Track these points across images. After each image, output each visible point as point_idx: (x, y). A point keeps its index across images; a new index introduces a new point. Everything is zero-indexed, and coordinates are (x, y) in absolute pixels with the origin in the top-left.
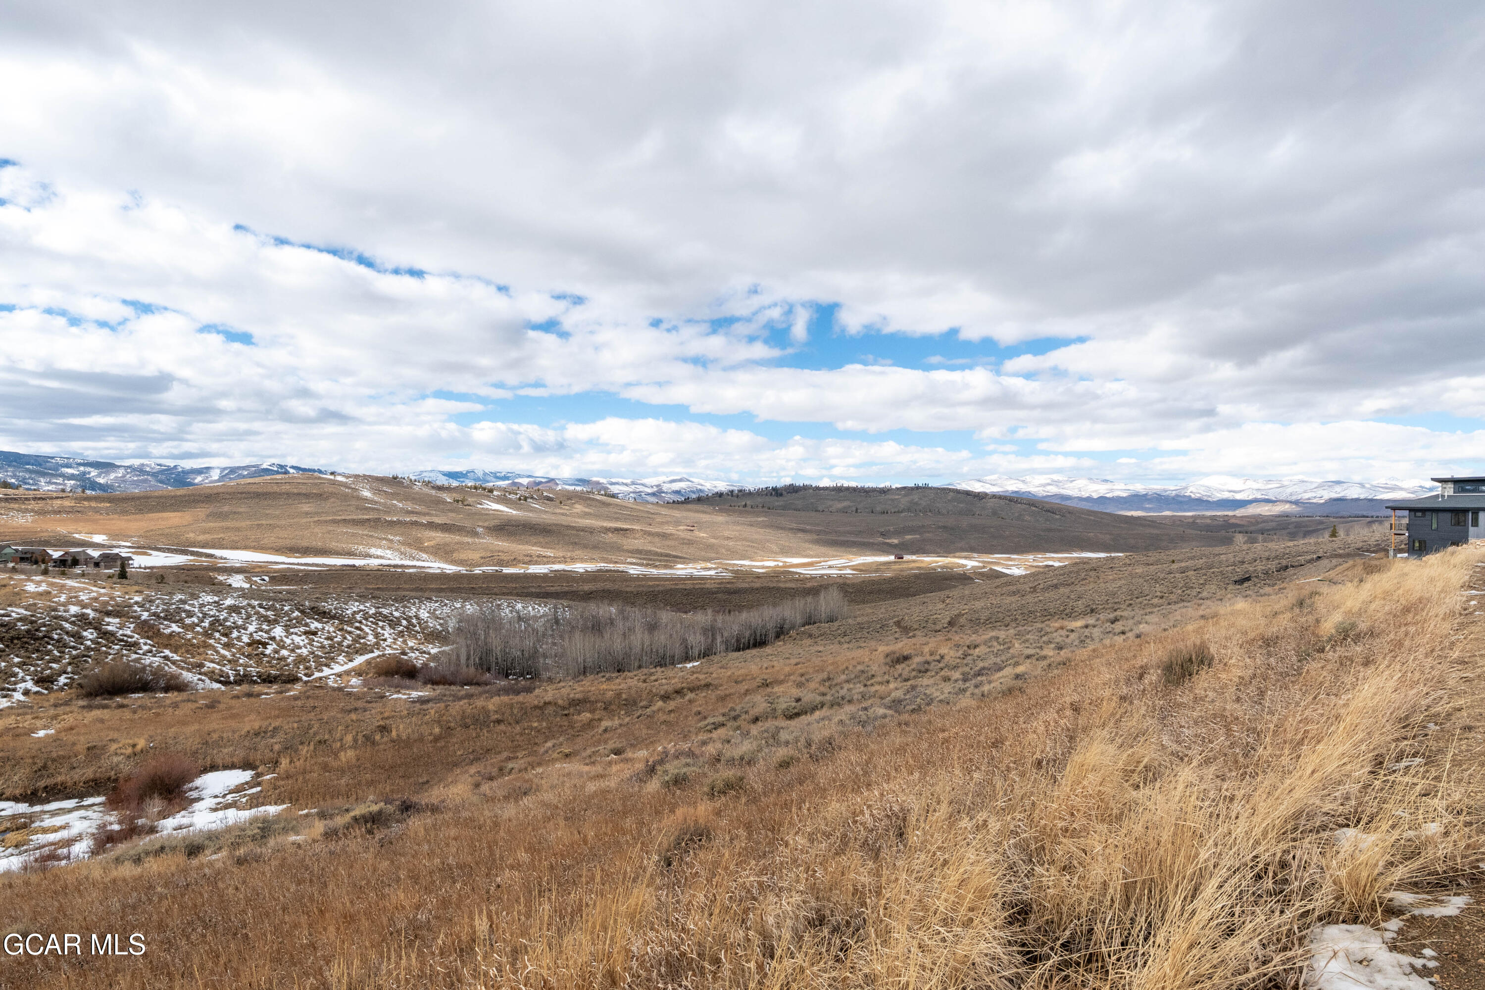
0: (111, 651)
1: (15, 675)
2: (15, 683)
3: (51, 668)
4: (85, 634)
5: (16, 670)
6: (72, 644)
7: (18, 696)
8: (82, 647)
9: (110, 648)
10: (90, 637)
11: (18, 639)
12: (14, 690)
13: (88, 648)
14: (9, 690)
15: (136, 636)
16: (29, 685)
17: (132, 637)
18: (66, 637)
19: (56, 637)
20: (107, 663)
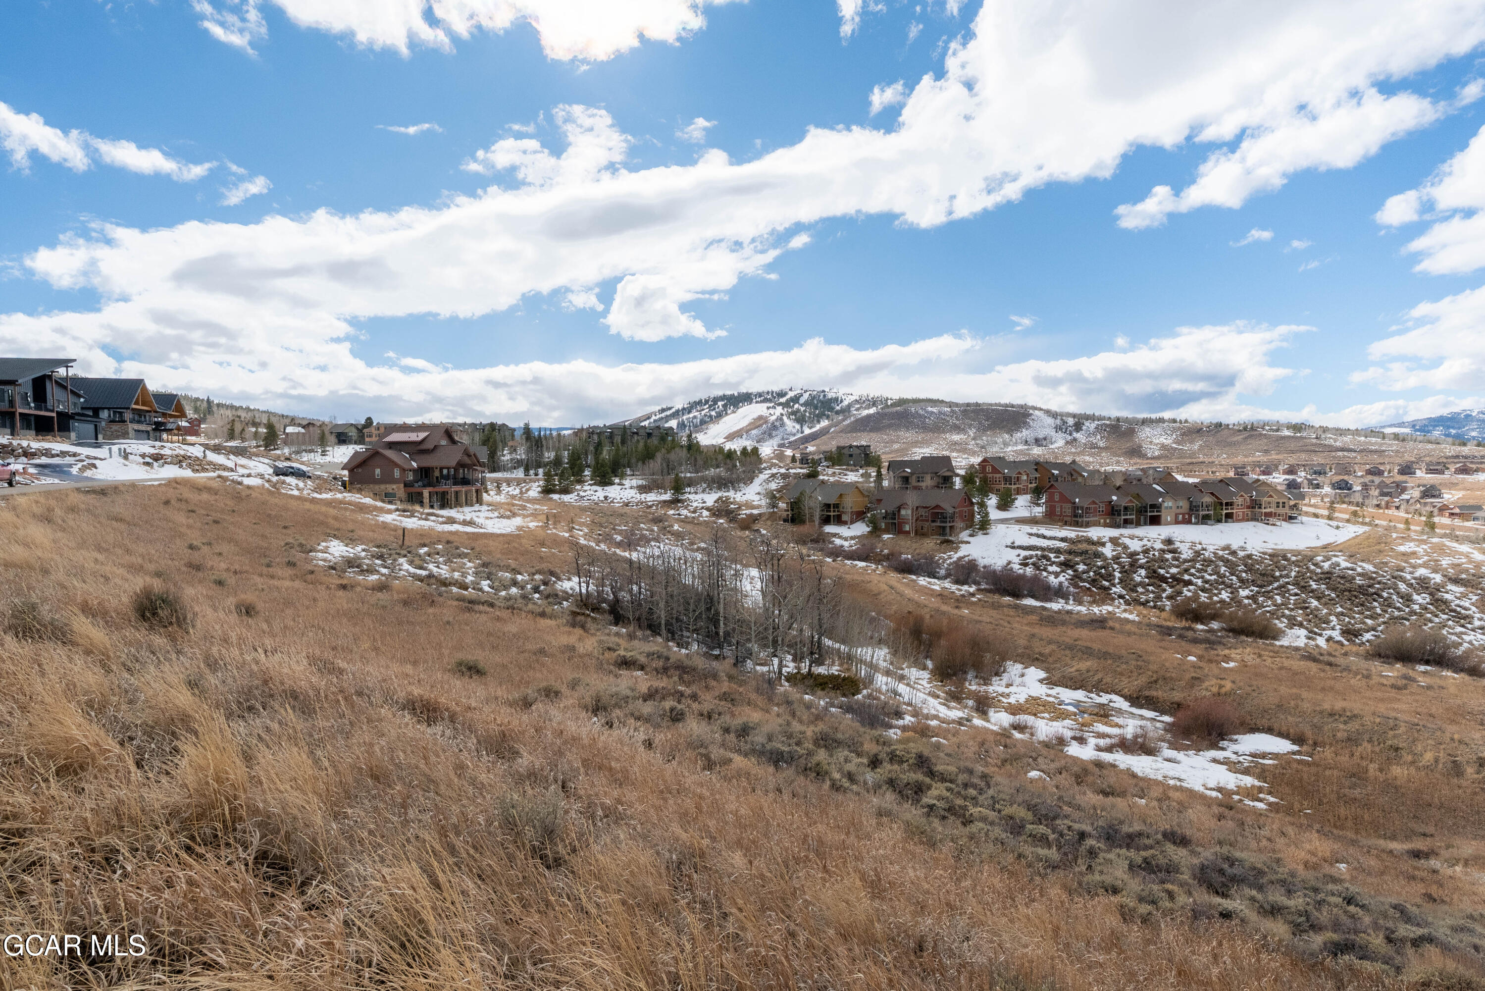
0: (1437, 620)
1: (1328, 622)
2: (1324, 629)
3: (1364, 623)
4: (1415, 597)
5: (1333, 618)
6: (1398, 605)
7: (1321, 642)
8: (1407, 610)
9: (1436, 616)
10: (1421, 601)
11: (1350, 591)
12: (1320, 635)
13: (1413, 612)
14: (1316, 633)
15: (1474, 609)
16: (1336, 635)
17: (1466, 609)
18: (1394, 597)
19: (1385, 595)
20: (1424, 630)
